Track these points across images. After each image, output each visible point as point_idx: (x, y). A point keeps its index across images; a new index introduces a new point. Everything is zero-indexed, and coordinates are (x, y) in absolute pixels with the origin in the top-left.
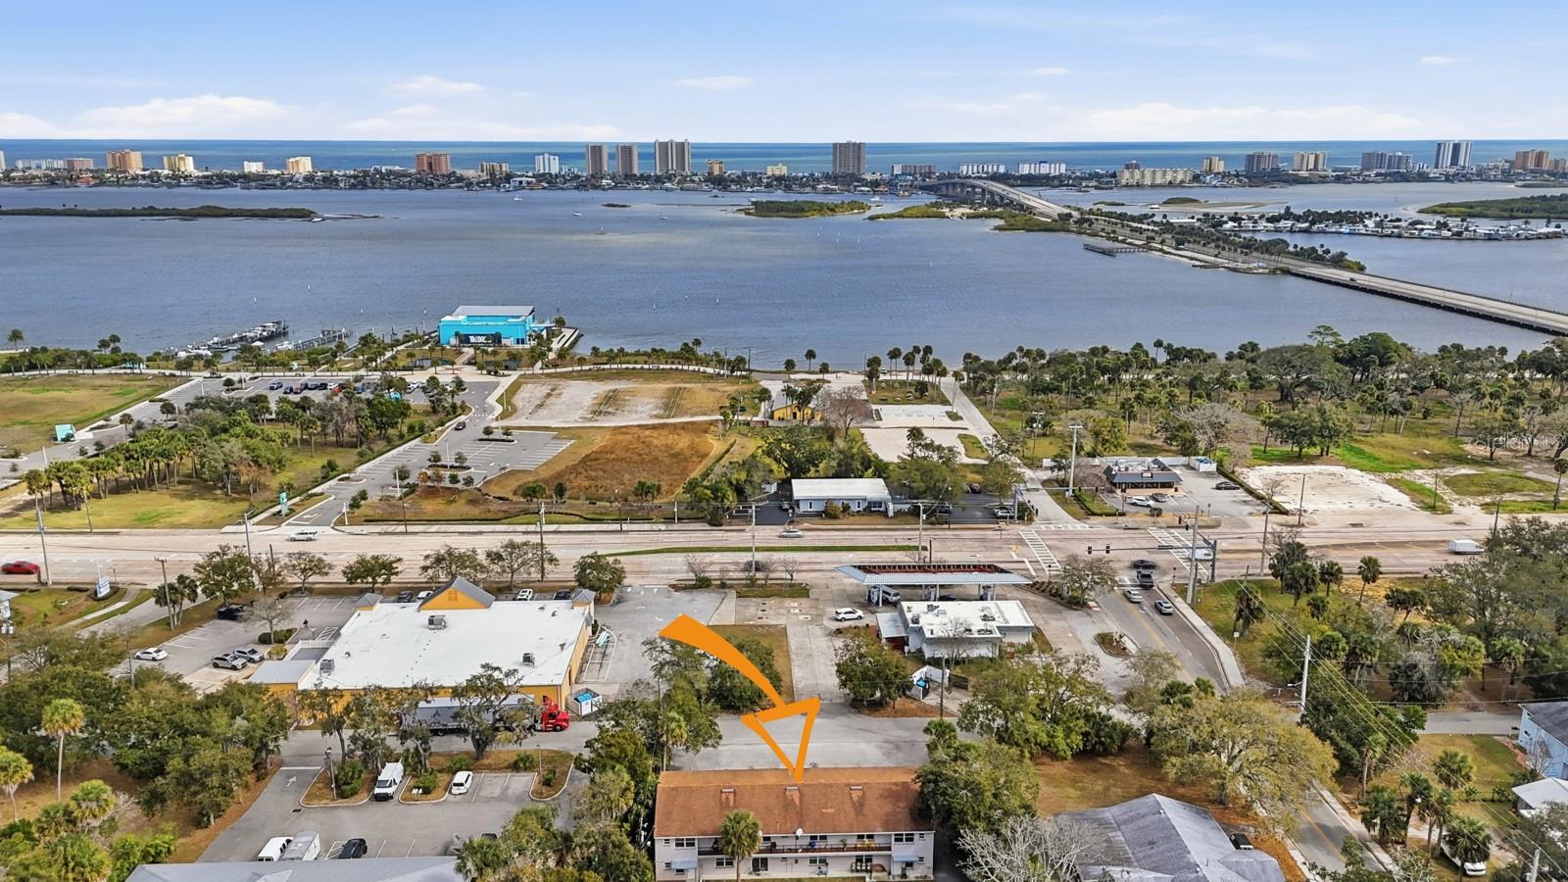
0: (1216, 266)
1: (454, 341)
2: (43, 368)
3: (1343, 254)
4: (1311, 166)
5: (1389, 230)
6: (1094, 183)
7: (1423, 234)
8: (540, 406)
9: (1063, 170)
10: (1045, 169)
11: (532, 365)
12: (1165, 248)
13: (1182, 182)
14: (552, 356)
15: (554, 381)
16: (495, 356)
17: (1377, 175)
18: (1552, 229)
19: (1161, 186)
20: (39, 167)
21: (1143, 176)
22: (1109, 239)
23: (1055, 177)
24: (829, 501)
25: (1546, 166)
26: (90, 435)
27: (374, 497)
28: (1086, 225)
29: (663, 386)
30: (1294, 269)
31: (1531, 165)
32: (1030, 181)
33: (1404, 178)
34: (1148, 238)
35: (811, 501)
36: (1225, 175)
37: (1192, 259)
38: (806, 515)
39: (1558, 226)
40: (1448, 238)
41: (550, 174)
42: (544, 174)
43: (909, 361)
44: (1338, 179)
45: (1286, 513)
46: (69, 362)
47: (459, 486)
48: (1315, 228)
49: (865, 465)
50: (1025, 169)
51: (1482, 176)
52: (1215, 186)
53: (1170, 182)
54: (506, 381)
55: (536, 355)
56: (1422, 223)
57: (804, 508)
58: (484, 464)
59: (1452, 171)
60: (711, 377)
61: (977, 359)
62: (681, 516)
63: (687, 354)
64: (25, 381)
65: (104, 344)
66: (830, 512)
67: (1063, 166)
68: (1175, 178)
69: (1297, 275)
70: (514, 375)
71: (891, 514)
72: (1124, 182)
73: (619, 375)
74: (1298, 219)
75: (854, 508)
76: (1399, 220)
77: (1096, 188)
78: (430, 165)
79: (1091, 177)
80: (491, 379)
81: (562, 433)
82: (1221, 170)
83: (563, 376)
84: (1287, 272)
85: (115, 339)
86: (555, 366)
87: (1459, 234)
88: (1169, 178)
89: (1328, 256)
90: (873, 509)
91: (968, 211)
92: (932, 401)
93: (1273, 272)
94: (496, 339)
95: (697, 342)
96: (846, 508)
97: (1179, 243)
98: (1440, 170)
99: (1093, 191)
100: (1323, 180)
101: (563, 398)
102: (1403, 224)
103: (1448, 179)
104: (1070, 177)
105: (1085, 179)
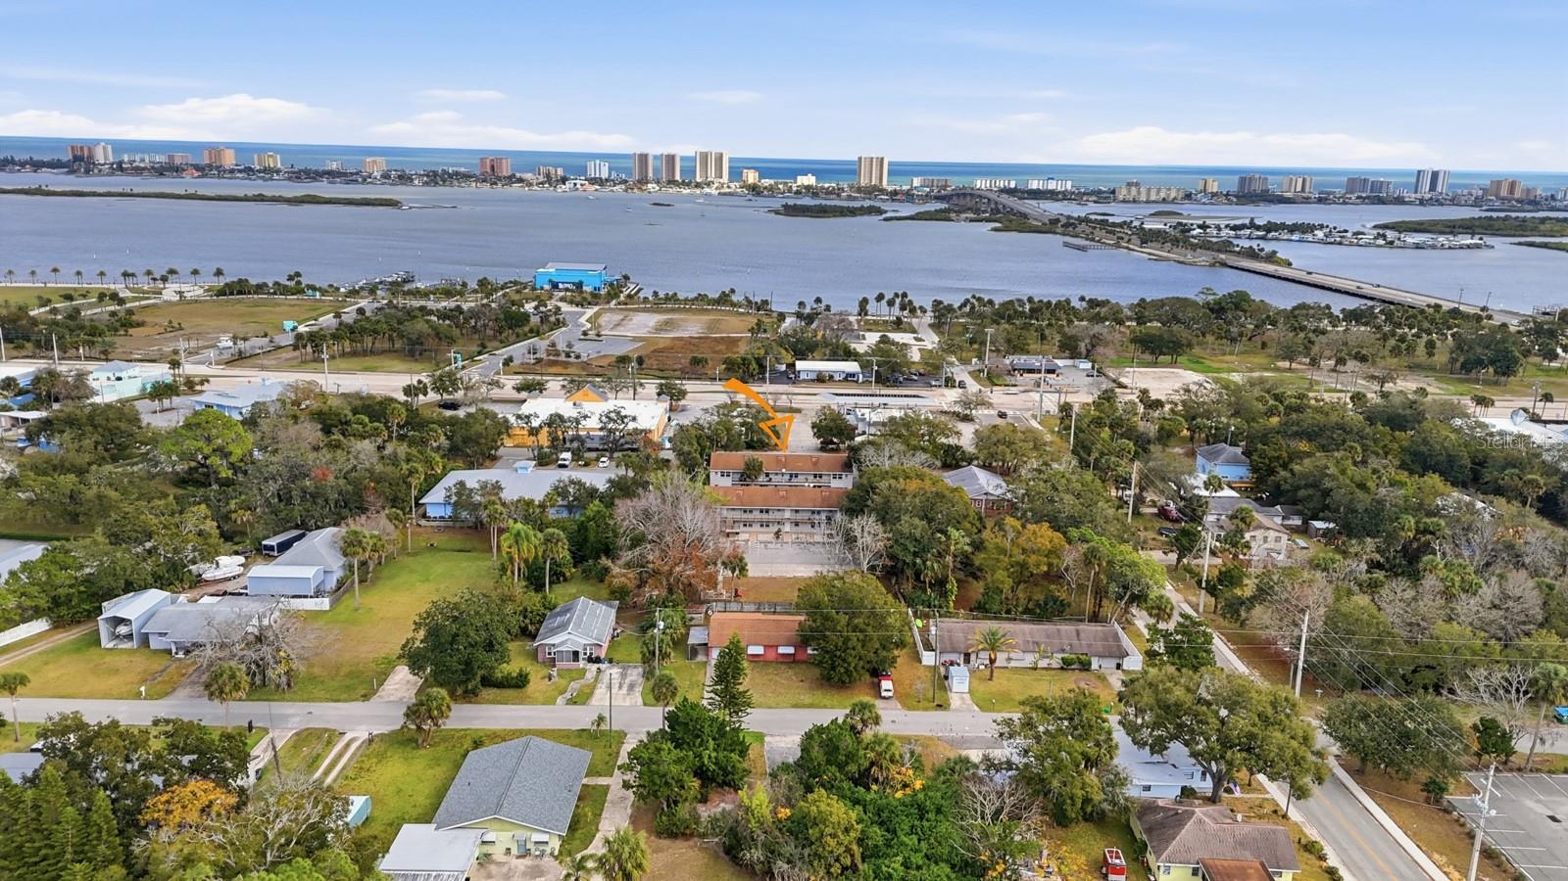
0: (1168, 259)
1: (547, 287)
2: (250, 293)
3: (1275, 252)
4: (1299, 189)
5: (1336, 238)
6: (1094, 198)
7: (1361, 242)
8: (618, 325)
9: (1069, 187)
10: (1052, 185)
11: (608, 302)
12: (1131, 246)
13: (1175, 199)
14: (622, 297)
15: (626, 313)
16: (580, 296)
17: (1358, 198)
18: (1476, 241)
19: (1153, 202)
20: (143, 160)
21: (1139, 193)
22: (1087, 239)
23: (1060, 192)
24: (820, 372)
25: (1518, 195)
26: (307, 329)
27: (516, 362)
28: (1071, 229)
29: (706, 318)
30: (1230, 263)
31: (1504, 193)
32: (1036, 194)
33: (1381, 201)
34: (1119, 238)
35: (808, 371)
36: (1214, 195)
37: (1150, 254)
38: (805, 381)
39: (1481, 239)
40: (1381, 246)
41: (601, 179)
42: (595, 179)
43: (891, 303)
44: (1320, 201)
45: (1126, 387)
46: (266, 290)
47: (572, 360)
48: (1270, 235)
49: (849, 355)
50: (1034, 185)
51: (1454, 201)
52: (1204, 204)
53: (1164, 199)
54: (590, 312)
55: (611, 296)
56: (1363, 234)
57: (803, 376)
58: (586, 350)
59: (1428, 196)
60: (742, 314)
61: (941, 302)
62: (722, 376)
63: (724, 299)
64: (239, 301)
65: (290, 278)
66: (821, 379)
67: (1069, 184)
68: (1169, 195)
69: (1232, 267)
70: (596, 309)
71: (861, 380)
72: (1121, 197)
73: (673, 310)
74: (1258, 228)
75: (837, 378)
76: (1346, 231)
77: (1095, 202)
78: (493, 167)
79: (1093, 193)
80: (579, 309)
81: (635, 339)
82: (1215, 190)
83: (630, 310)
84: (1224, 265)
85: (298, 274)
86: (626, 304)
87: (1392, 243)
88: (1162, 195)
89: (1262, 254)
90: (849, 377)
91: (972, 215)
92: (905, 331)
93: (1213, 265)
94: (579, 285)
95: (733, 291)
96: (831, 377)
97: (1144, 242)
98: (1419, 196)
99: (1091, 204)
100: (1306, 201)
101: (634, 321)
102: (1349, 235)
103: (1422, 202)
104: (1073, 193)
105: (1088, 194)
